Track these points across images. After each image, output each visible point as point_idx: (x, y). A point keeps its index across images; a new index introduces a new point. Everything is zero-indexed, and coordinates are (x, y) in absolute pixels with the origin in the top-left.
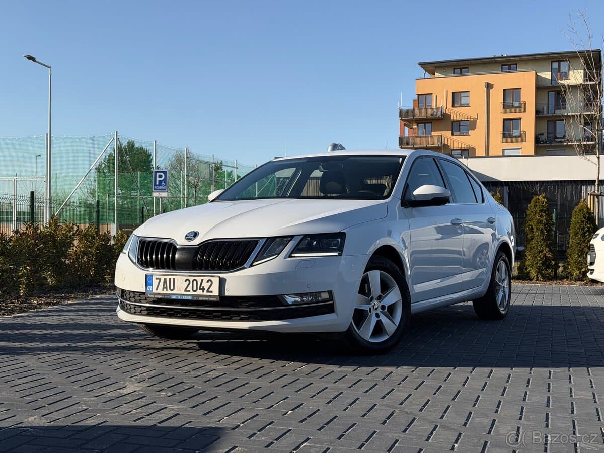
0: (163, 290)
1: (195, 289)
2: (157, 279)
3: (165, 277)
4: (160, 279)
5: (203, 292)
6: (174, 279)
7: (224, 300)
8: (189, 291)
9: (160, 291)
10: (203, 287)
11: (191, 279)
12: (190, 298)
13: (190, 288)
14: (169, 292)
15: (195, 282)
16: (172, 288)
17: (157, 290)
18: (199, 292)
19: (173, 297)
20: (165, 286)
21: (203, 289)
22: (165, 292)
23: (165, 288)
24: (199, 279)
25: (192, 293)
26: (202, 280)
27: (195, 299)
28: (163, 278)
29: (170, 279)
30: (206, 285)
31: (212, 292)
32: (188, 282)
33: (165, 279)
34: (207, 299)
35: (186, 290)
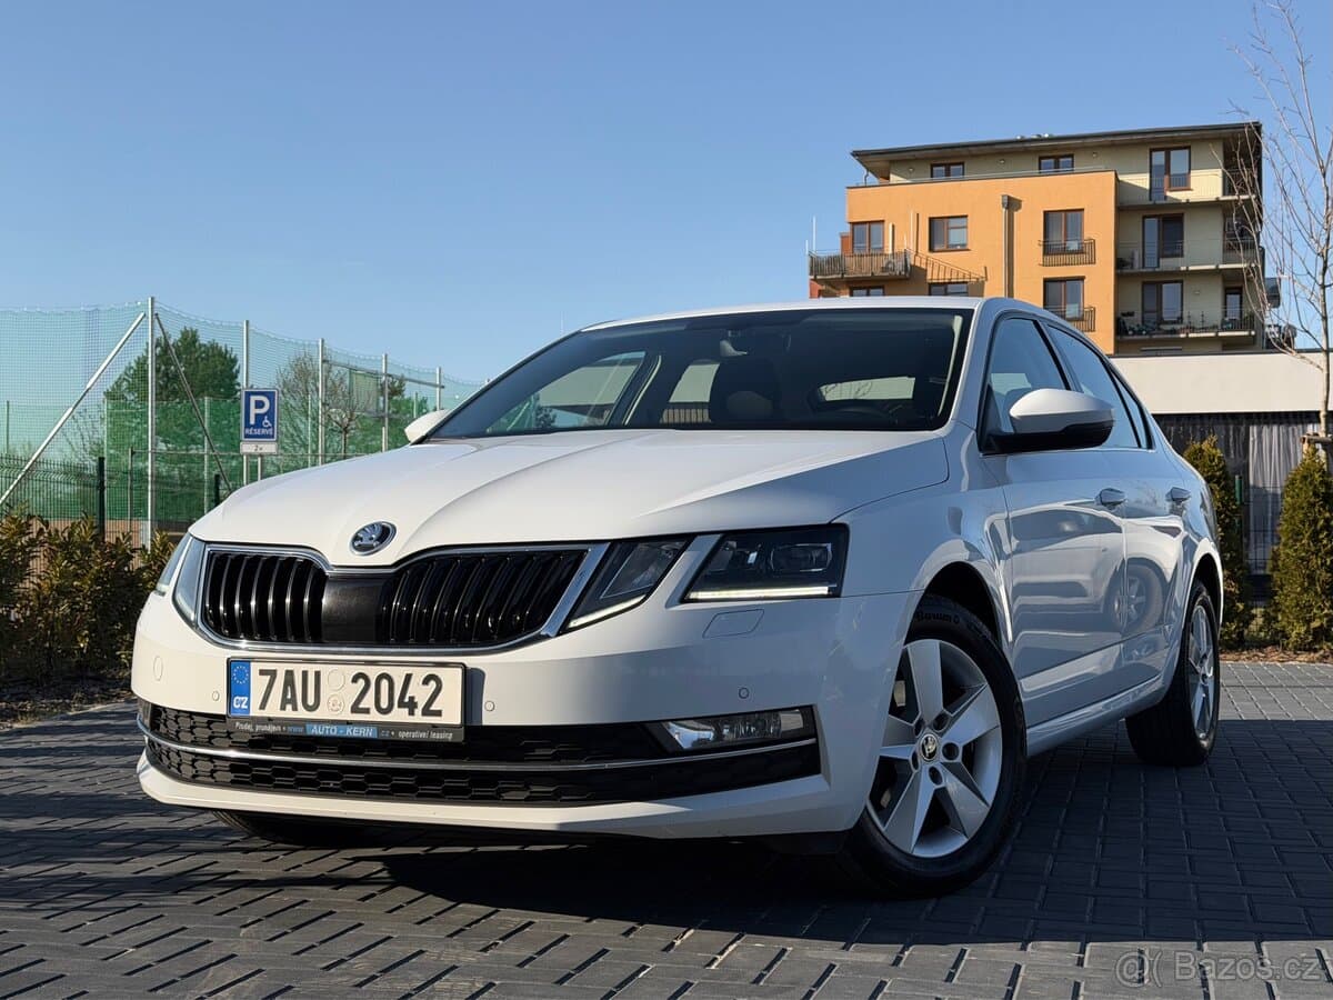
0: (283, 708)
1: (384, 704)
2: (262, 672)
3: (290, 667)
4: (273, 674)
5: (411, 713)
6: (318, 674)
7: (478, 739)
8: (367, 711)
9: (273, 710)
10: (412, 698)
11: (373, 673)
12: (369, 733)
13: (369, 701)
14: (302, 713)
15: (385, 683)
16: (311, 701)
17: (263, 707)
18: (399, 715)
19: (316, 731)
20: (289, 697)
21: (411, 706)
22: (289, 713)
23: (289, 702)
24: (398, 674)
25: (375, 716)
26: (408, 677)
27: (386, 735)
28: (281, 669)
29: (305, 674)
30: (420, 693)
31: (438, 713)
32: (361, 682)
33: (289, 674)
34: (424, 735)
35: (355, 709)
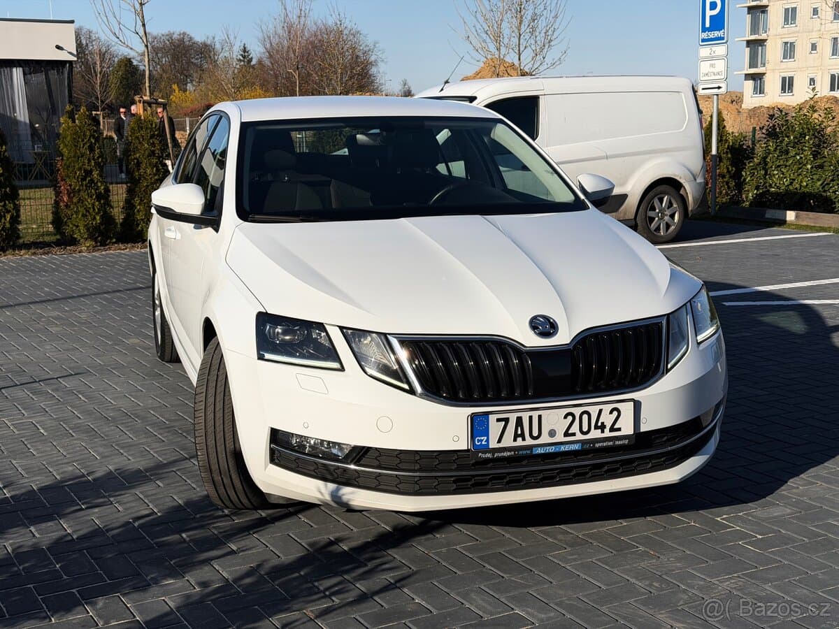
0: (515, 440)
1: (585, 429)
2: (498, 420)
3: (519, 414)
4: (507, 420)
5: (603, 432)
6: (540, 417)
7: (642, 440)
8: (574, 434)
9: (508, 441)
10: (603, 423)
11: (577, 411)
12: (576, 447)
13: (575, 429)
14: (529, 441)
15: (585, 417)
16: (535, 433)
17: (499, 441)
18: (594, 434)
19: (540, 451)
20: (519, 432)
21: (603, 427)
22: (520, 442)
23: (519, 436)
24: (594, 411)
25: (579, 437)
26: (600, 411)
27: (587, 446)
28: (513, 418)
29: (531, 418)
30: (607, 419)
31: (619, 429)
32: (570, 418)
33: (519, 420)
34: (611, 443)
35: (566, 434)
